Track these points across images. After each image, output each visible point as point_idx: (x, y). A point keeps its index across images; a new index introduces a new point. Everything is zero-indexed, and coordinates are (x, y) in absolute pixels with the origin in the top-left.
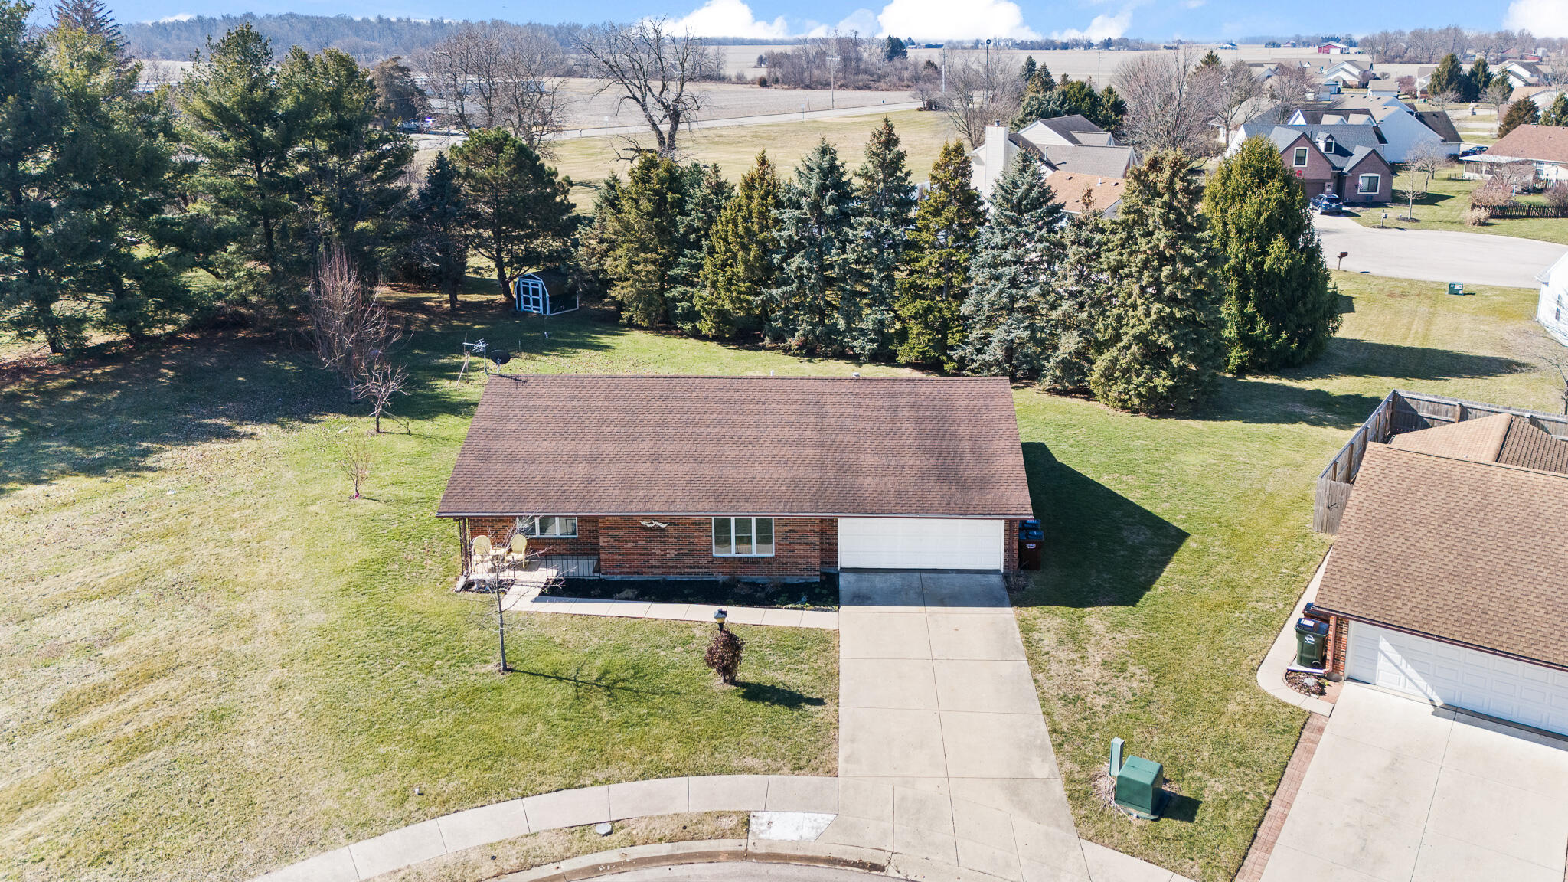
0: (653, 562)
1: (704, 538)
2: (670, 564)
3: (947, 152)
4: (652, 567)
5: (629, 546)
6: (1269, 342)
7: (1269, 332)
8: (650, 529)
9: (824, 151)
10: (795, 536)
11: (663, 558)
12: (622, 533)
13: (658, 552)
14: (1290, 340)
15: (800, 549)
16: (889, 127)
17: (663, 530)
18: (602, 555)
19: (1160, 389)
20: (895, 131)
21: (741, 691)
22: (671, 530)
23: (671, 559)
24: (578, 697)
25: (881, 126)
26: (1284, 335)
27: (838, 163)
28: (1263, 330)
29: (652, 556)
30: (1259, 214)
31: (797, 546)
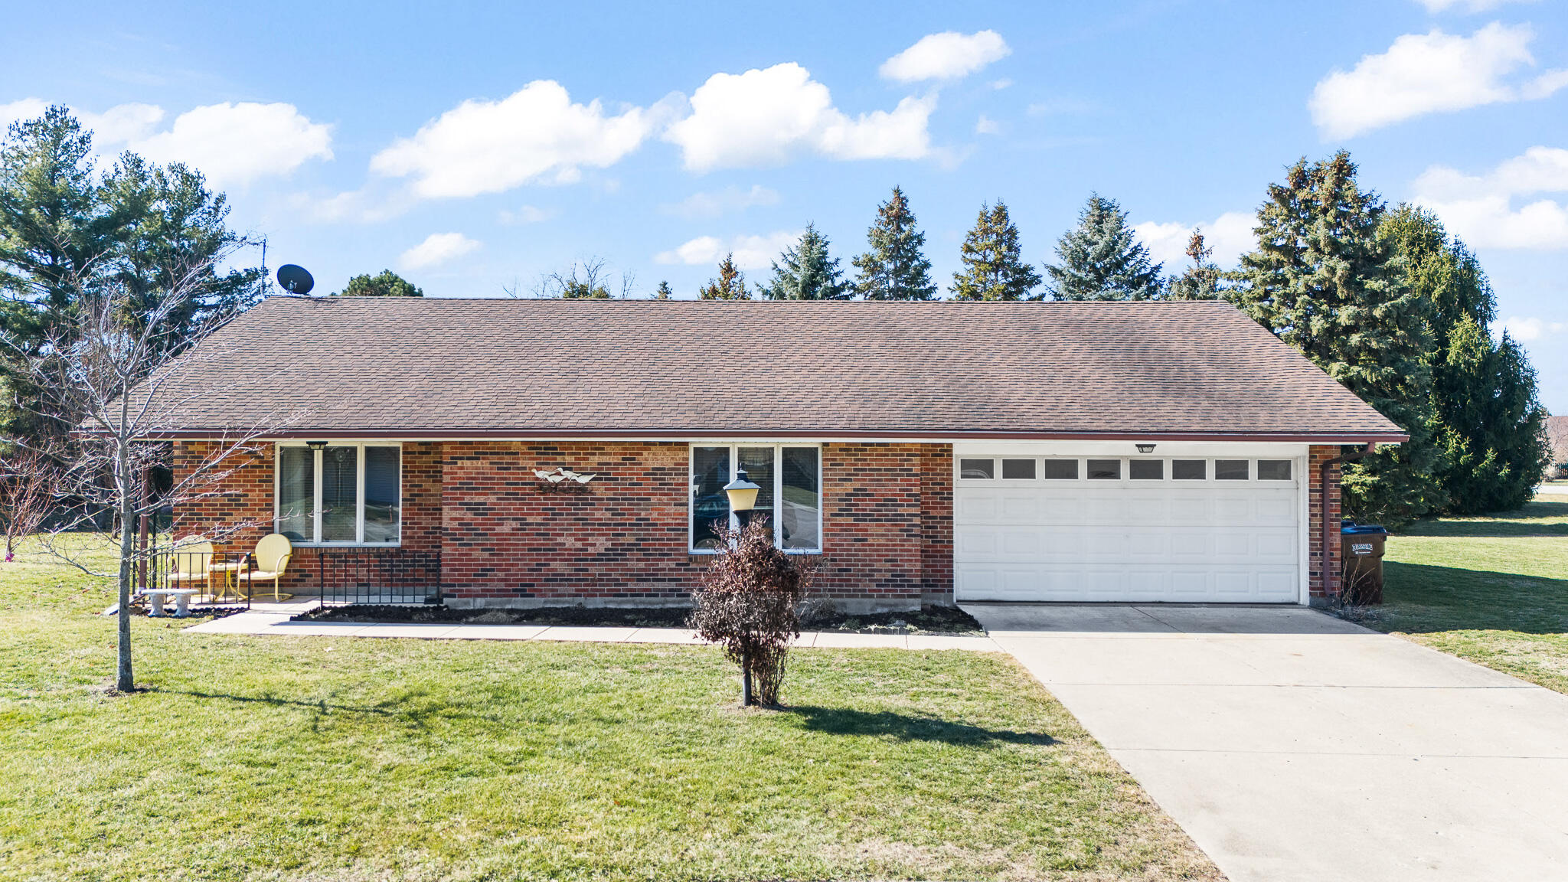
0: (559, 566)
1: (672, 509)
2: (595, 570)
3: (984, 217)
4: (557, 578)
5: (507, 527)
6: (1468, 468)
7: (1468, 451)
8: (554, 488)
9: (812, 241)
10: (869, 506)
11: (580, 557)
12: (493, 499)
13: (570, 542)
14: (1499, 461)
15: (877, 534)
16: (902, 201)
17: (582, 489)
18: (446, 550)
19: (1356, 489)
20: (910, 206)
21: (801, 720)
22: (600, 491)
23: (598, 558)
24: (315, 728)
25: (890, 198)
26: (1491, 454)
27: (830, 259)
28: (1459, 448)
29: (555, 551)
30: (1428, 291)
31: (872, 528)
